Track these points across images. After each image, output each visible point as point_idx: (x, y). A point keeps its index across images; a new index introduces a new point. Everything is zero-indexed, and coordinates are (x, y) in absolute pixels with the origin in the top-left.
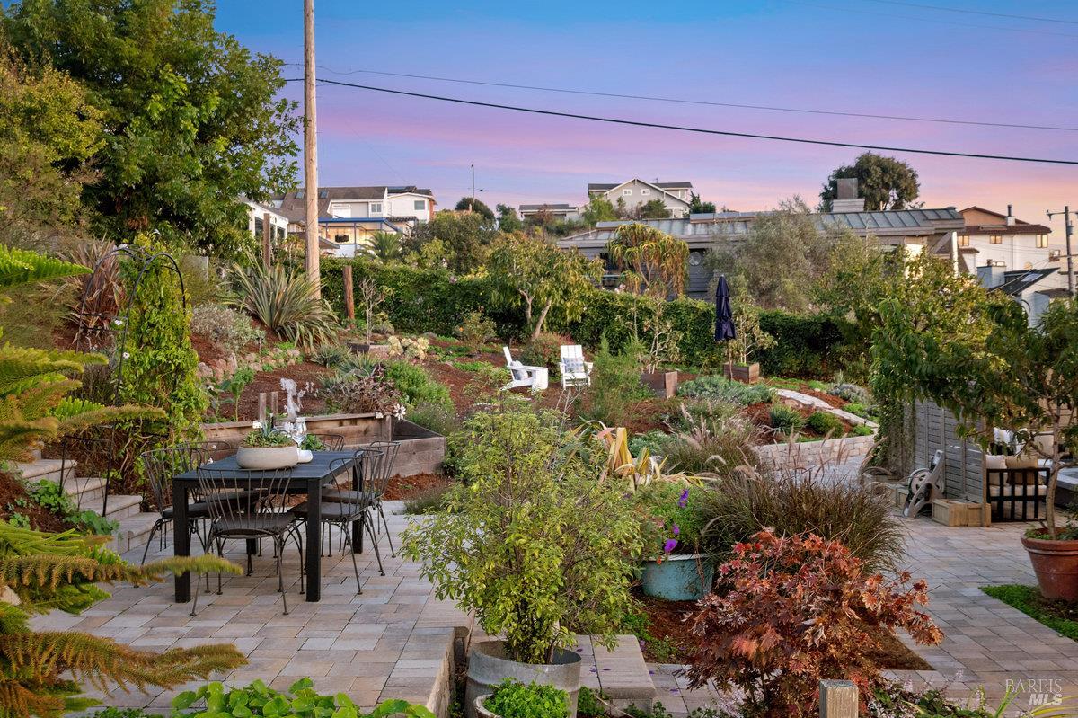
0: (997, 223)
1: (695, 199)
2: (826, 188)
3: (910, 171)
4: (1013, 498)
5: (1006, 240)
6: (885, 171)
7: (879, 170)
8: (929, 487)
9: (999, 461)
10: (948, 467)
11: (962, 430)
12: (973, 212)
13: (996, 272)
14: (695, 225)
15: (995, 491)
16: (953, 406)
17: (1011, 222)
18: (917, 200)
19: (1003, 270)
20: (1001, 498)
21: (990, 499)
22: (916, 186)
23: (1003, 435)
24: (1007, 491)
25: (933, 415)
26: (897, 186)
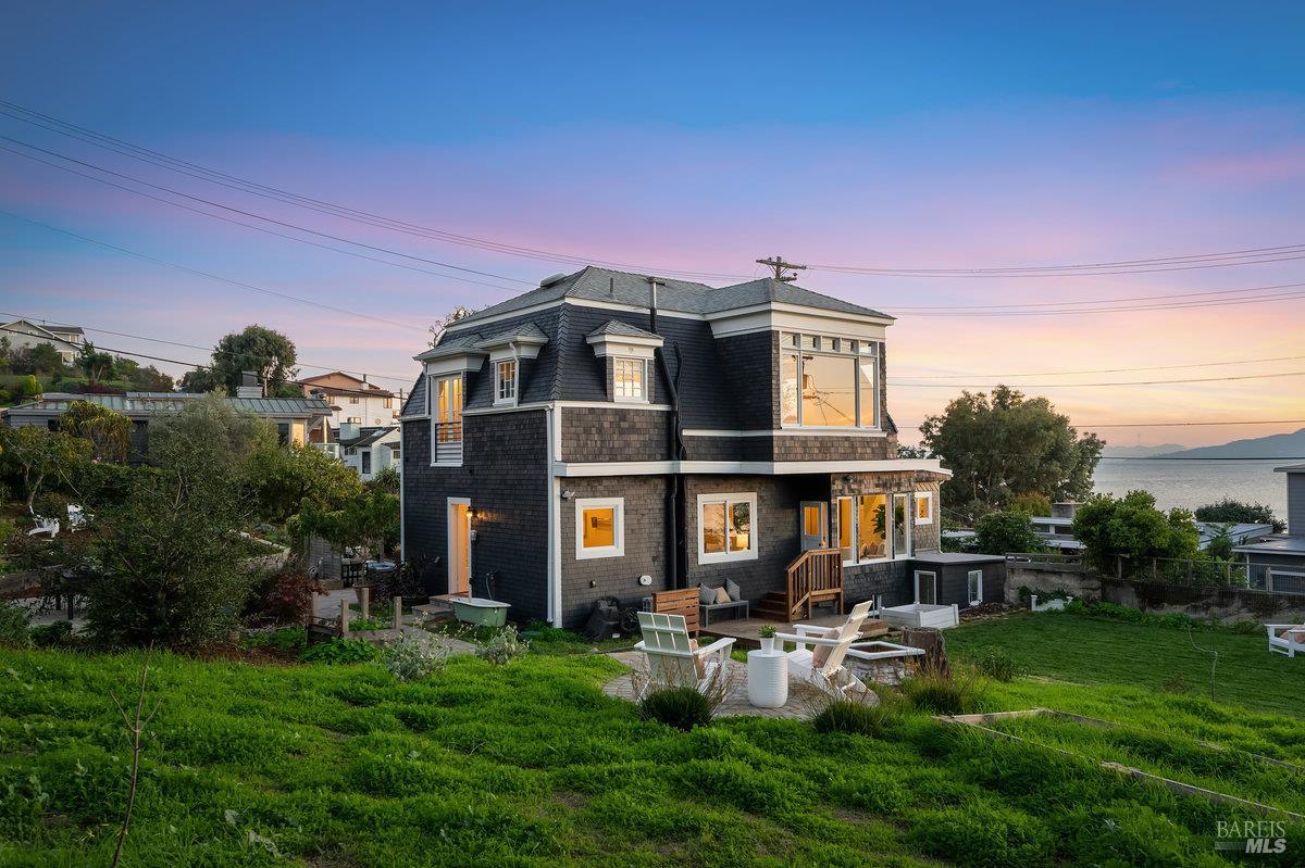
0: (354, 387)
1: (88, 347)
2: (217, 349)
3: (289, 343)
4: (352, 577)
5: (361, 400)
6: (268, 341)
7: (263, 340)
8: (317, 574)
9: (347, 561)
10: (325, 565)
11: (332, 549)
12: (337, 377)
13: (354, 428)
14: (132, 402)
15: (345, 574)
16: (329, 539)
17: (365, 387)
18: (295, 366)
19: (359, 426)
20: (348, 577)
21: (343, 578)
22: (294, 356)
23: (348, 550)
24: (350, 574)
25: (320, 544)
26: (278, 355)
